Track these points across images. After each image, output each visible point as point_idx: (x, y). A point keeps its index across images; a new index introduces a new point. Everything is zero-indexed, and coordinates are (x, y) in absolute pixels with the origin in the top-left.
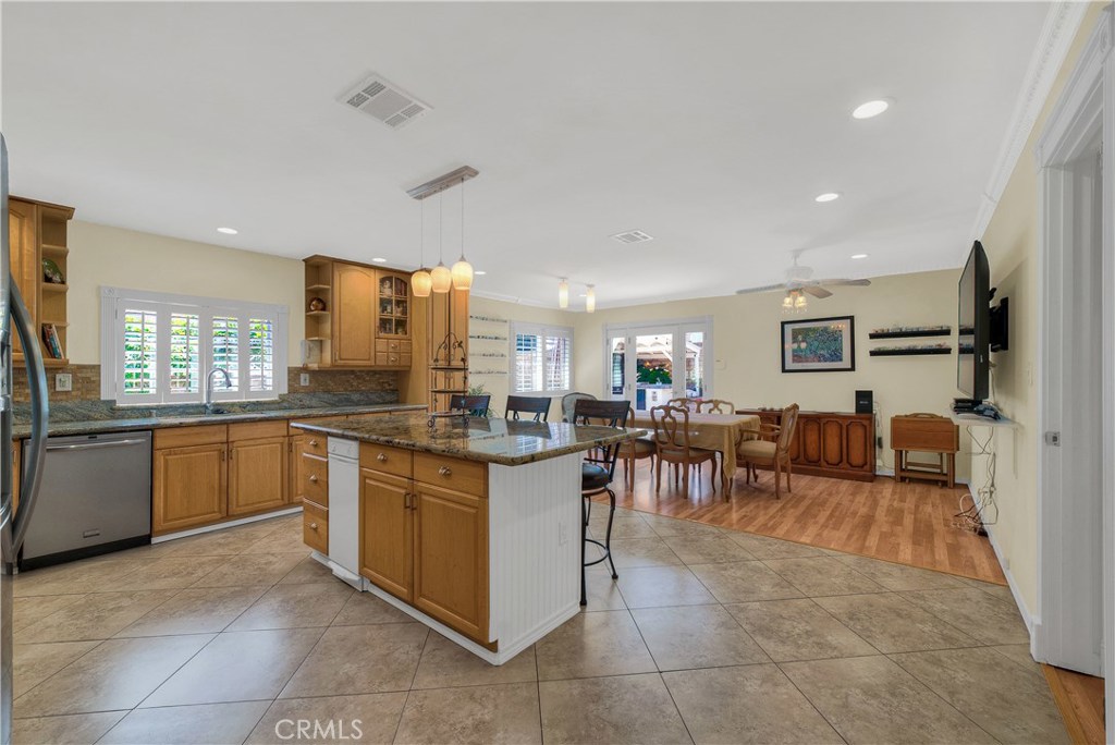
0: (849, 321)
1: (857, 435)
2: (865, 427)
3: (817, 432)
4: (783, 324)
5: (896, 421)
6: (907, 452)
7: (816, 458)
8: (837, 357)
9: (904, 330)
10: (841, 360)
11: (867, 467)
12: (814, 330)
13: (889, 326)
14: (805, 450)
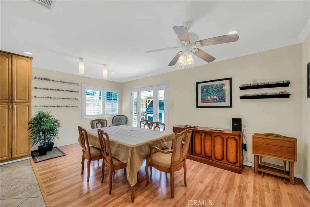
0: (229, 81)
1: (232, 145)
2: (236, 140)
3: (210, 141)
4: (197, 83)
5: (256, 137)
6: (261, 157)
7: (210, 155)
8: (222, 99)
9: (259, 84)
10: (225, 101)
11: (238, 164)
12: (212, 86)
13: (250, 82)
14: (204, 150)
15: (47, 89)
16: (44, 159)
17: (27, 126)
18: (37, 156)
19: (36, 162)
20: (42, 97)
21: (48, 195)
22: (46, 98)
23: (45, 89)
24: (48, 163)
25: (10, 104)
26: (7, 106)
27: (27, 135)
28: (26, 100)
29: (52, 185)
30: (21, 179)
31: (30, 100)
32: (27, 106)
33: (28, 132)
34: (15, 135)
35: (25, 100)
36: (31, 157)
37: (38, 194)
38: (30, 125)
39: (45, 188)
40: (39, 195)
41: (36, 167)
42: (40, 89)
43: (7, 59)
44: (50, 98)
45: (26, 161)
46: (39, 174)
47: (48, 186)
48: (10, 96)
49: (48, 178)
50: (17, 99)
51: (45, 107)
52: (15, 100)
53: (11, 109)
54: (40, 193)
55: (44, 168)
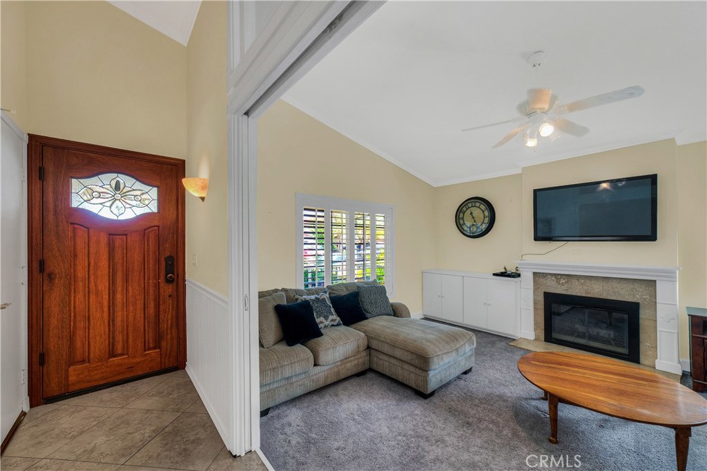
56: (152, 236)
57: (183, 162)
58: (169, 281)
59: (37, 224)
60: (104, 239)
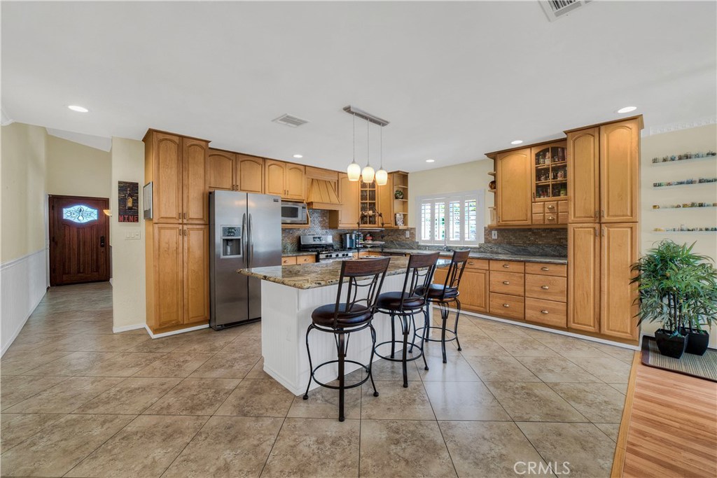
15: (691, 182)
16: (668, 367)
17: (629, 275)
18: (655, 351)
19: (643, 364)
20: (673, 207)
21: (629, 450)
22: (685, 206)
23: (681, 183)
24: (672, 381)
25: (597, 226)
26: (592, 229)
27: (629, 295)
28: (627, 216)
29: (651, 437)
30: (598, 381)
31: (636, 216)
32: (629, 230)
33: (632, 289)
34: (605, 288)
35: (623, 216)
36: (639, 348)
37: (612, 431)
38: (636, 273)
39: (631, 428)
40: (612, 434)
41: (638, 373)
42: (669, 184)
43: (592, 139)
44: (701, 205)
45: (626, 350)
46: (636, 393)
47: (642, 431)
48: (597, 209)
49: (652, 413)
50: (608, 215)
51: (682, 230)
52: (605, 218)
53: (599, 235)
54: (615, 432)
55: (657, 386)
56: (95, 229)
57: (108, 199)
58: (102, 246)
59: (52, 225)
60: (75, 230)
